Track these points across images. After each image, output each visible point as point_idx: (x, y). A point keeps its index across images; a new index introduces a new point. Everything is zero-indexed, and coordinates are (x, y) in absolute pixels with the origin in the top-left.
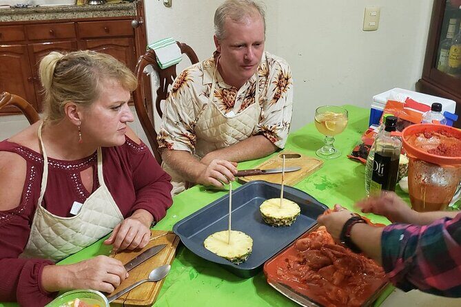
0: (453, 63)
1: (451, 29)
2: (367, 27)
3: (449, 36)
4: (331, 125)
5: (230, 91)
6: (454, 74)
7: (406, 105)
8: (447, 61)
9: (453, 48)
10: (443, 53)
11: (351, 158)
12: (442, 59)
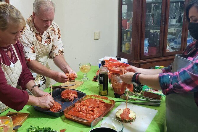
0: (127, 49)
1: (125, 37)
2: (95, 38)
3: (125, 40)
4: (85, 69)
5: (39, 34)
6: (128, 53)
7: (110, 61)
8: (125, 49)
9: (126, 43)
10: (123, 46)
11: (93, 81)
12: (123, 48)
